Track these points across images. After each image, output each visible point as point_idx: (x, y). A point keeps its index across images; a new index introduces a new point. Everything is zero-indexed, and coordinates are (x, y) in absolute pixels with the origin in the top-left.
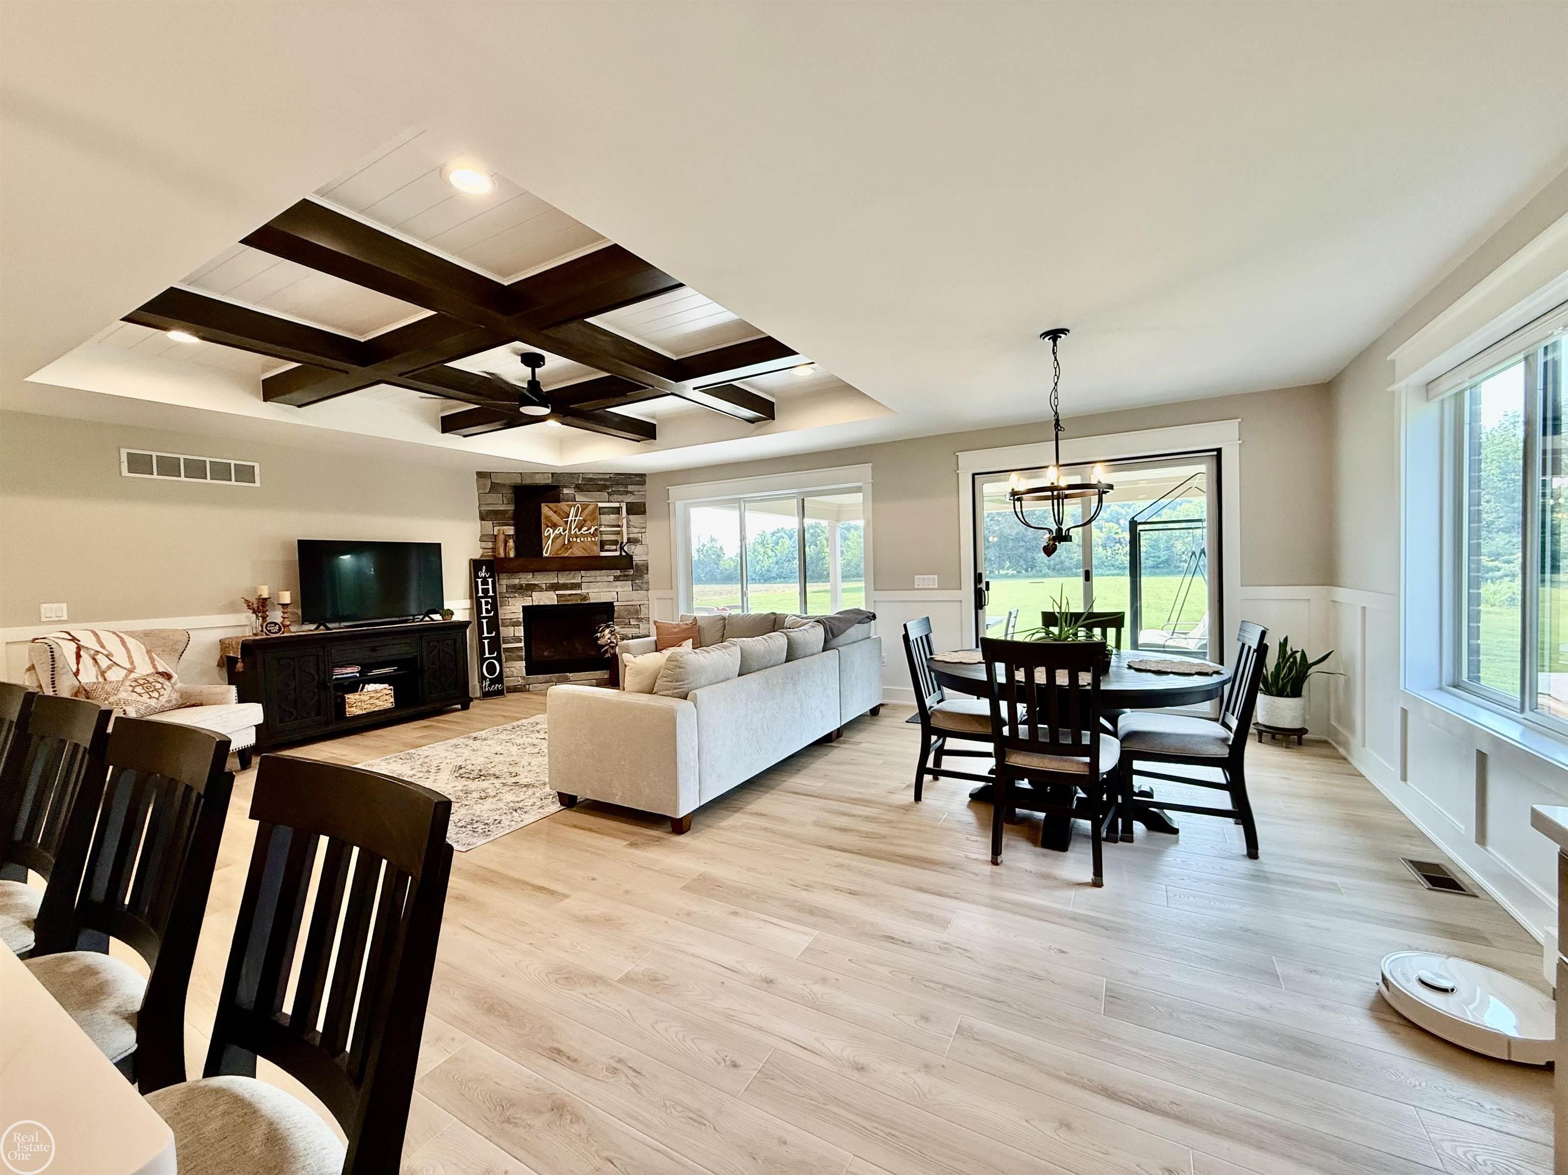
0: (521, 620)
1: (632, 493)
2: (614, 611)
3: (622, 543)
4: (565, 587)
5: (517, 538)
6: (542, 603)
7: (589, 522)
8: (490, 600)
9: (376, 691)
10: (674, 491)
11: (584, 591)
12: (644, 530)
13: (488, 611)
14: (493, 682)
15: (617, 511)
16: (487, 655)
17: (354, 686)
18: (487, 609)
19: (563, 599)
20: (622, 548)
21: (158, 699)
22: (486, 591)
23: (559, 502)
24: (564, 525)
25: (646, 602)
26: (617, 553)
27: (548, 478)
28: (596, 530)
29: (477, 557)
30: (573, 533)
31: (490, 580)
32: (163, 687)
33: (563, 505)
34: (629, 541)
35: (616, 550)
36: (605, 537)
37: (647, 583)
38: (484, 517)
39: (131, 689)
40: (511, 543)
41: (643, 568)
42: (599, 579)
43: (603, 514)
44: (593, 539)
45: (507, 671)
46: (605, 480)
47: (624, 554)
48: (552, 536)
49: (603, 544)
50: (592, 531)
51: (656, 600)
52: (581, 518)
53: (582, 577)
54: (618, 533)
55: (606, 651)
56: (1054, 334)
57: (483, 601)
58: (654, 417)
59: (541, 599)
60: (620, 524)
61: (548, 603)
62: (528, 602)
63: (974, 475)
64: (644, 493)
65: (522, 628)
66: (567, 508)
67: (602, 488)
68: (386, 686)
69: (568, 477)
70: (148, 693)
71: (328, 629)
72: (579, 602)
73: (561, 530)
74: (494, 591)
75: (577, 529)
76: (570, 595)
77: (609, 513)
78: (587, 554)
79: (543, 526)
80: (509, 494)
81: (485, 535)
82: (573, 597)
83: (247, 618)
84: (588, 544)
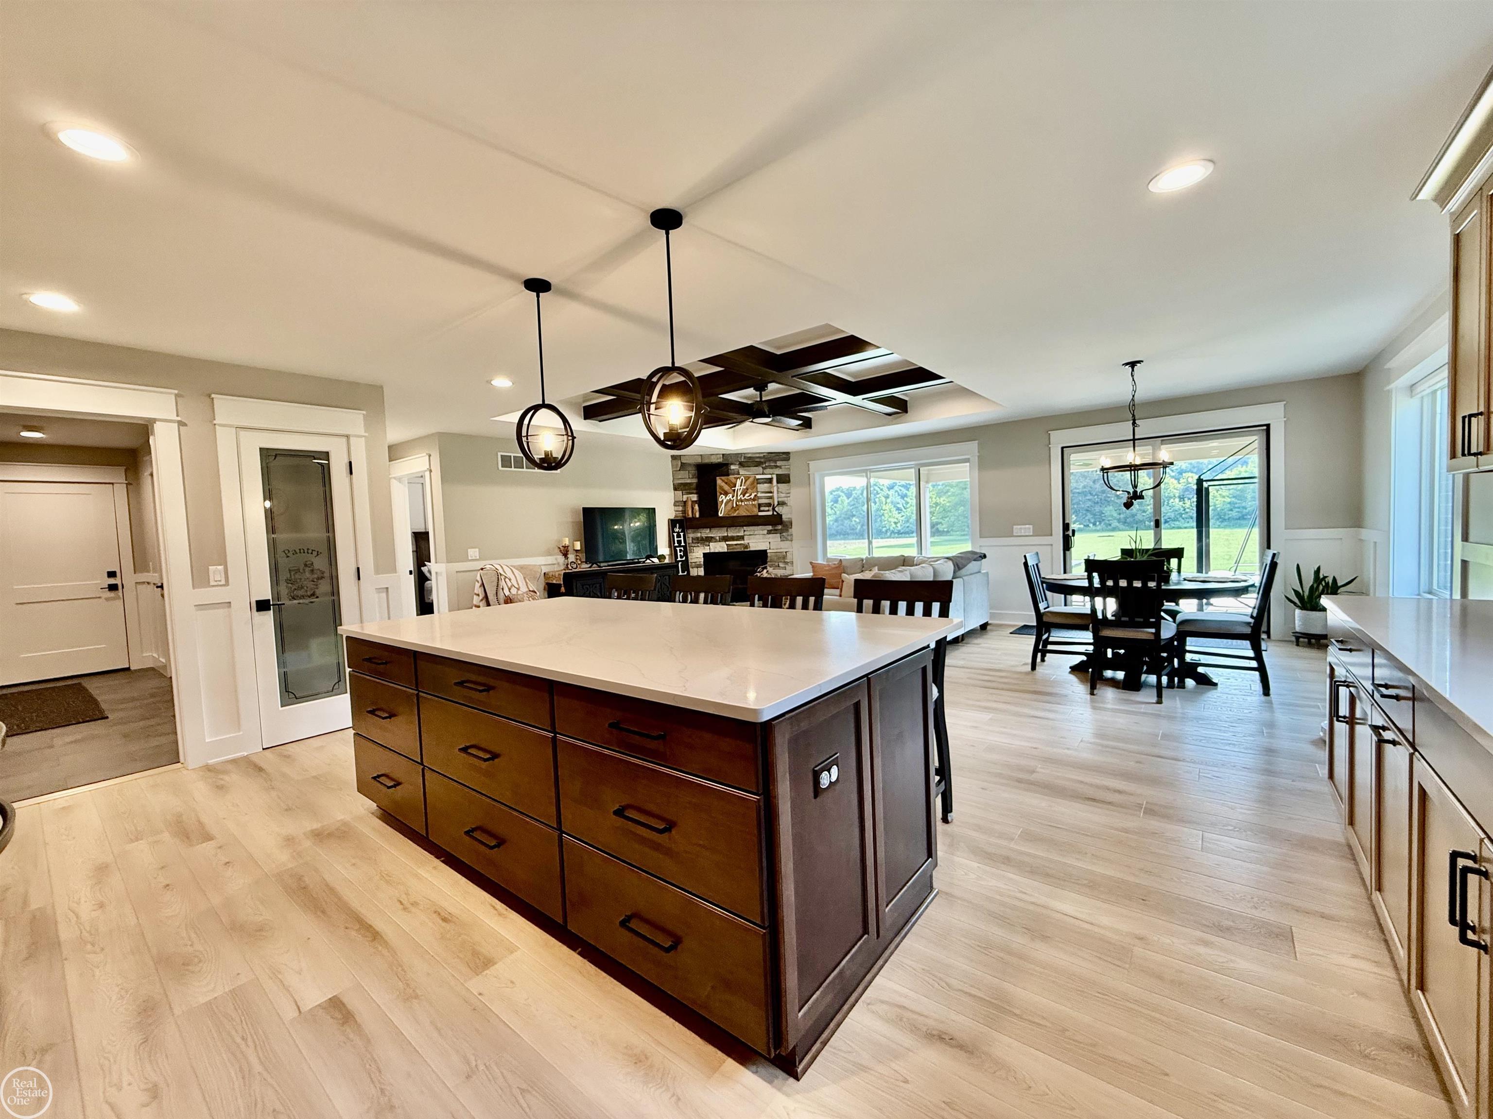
0: (702, 563)
1: (780, 467)
2: (767, 556)
3: (774, 505)
4: (733, 538)
5: (700, 502)
6: (717, 551)
7: (750, 491)
8: (682, 548)
10: (813, 465)
11: (745, 542)
12: (789, 495)
13: (681, 557)
15: (770, 481)
18: (680, 555)
19: (731, 547)
20: (774, 509)
22: (679, 542)
23: (728, 475)
24: (732, 492)
25: (791, 550)
26: (770, 513)
27: (720, 458)
28: (755, 495)
29: (672, 517)
30: (739, 498)
31: (682, 534)
33: (731, 477)
34: (778, 504)
35: (768, 511)
36: (762, 501)
37: (792, 535)
38: (676, 489)
40: (697, 507)
41: (788, 524)
42: (756, 533)
43: (760, 483)
44: (753, 503)
46: (760, 457)
47: (775, 513)
48: (724, 501)
49: (760, 505)
50: (752, 497)
51: (798, 549)
52: (745, 487)
53: (745, 531)
54: (771, 498)
56: (1133, 364)
57: (678, 549)
59: (716, 548)
60: (772, 491)
61: (721, 550)
62: (707, 550)
63: (1063, 448)
64: (789, 467)
65: (703, 569)
66: (734, 480)
67: (758, 464)
69: (734, 456)
71: (599, 567)
72: (743, 550)
73: (731, 497)
74: (685, 542)
75: (742, 496)
76: (736, 545)
77: (764, 483)
78: (749, 514)
79: (718, 494)
80: (693, 471)
81: (677, 502)
82: (738, 546)
83: (561, 559)
84: (750, 506)
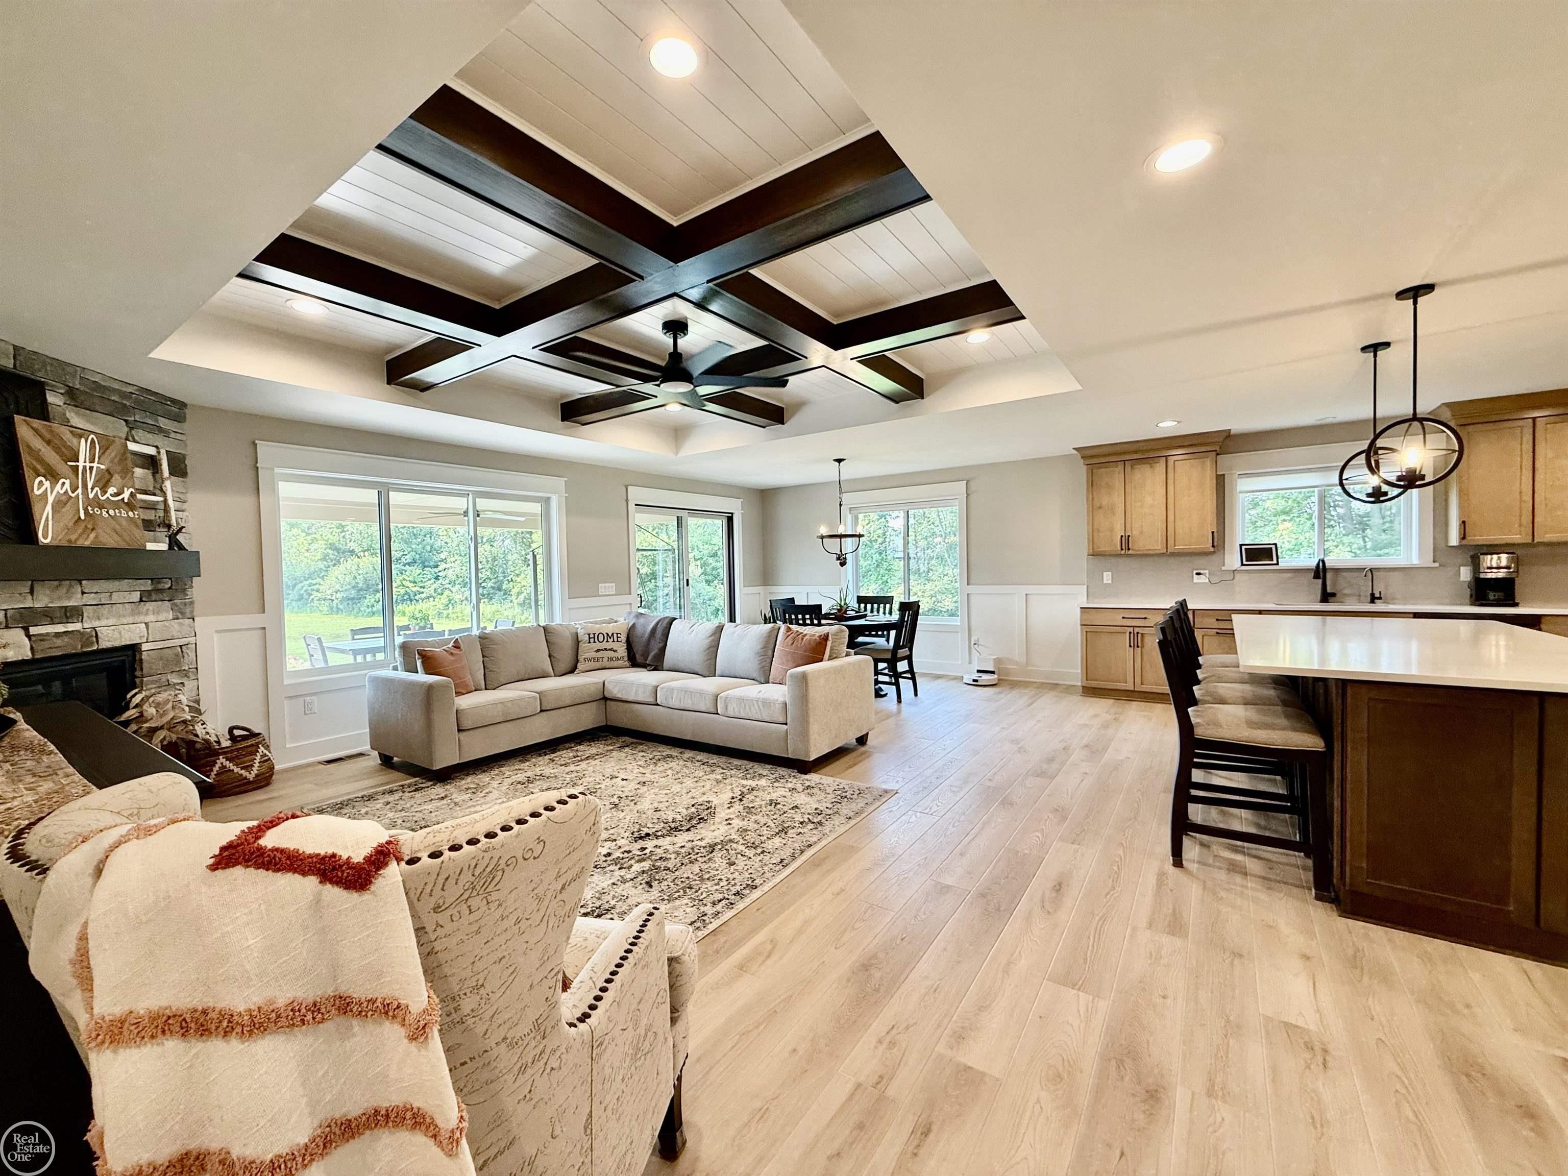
1: (168, 433)
2: (140, 661)
3: (172, 527)
4: (48, 616)
7: (117, 478)
10: (262, 449)
11: (86, 625)
15: (152, 463)
19: (44, 644)
20: (173, 538)
23: (50, 420)
24: (71, 475)
25: (192, 640)
26: (163, 547)
28: (132, 495)
30: (90, 496)
33: (63, 431)
37: (192, 603)
42: (116, 597)
44: (131, 514)
46: (128, 396)
47: (176, 548)
48: (50, 499)
49: (144, 524)
50: (124, 496)
51: (216, 637)
52: (103, 467)
53: (83, 593)
54: (161, 508)
56: (839, 461)
60: (159, 489)
64: (185, 438)
66: (70, 439)
67: (118, 410)
69: (49, 365)
72: (78, 649)
73: (66, 487)
75: (97, 489)
76: (58, 635)
77: (142, 465)
78: (120, 545)
79: (27, 470)
82: (68, 639)
84: (124, 523)
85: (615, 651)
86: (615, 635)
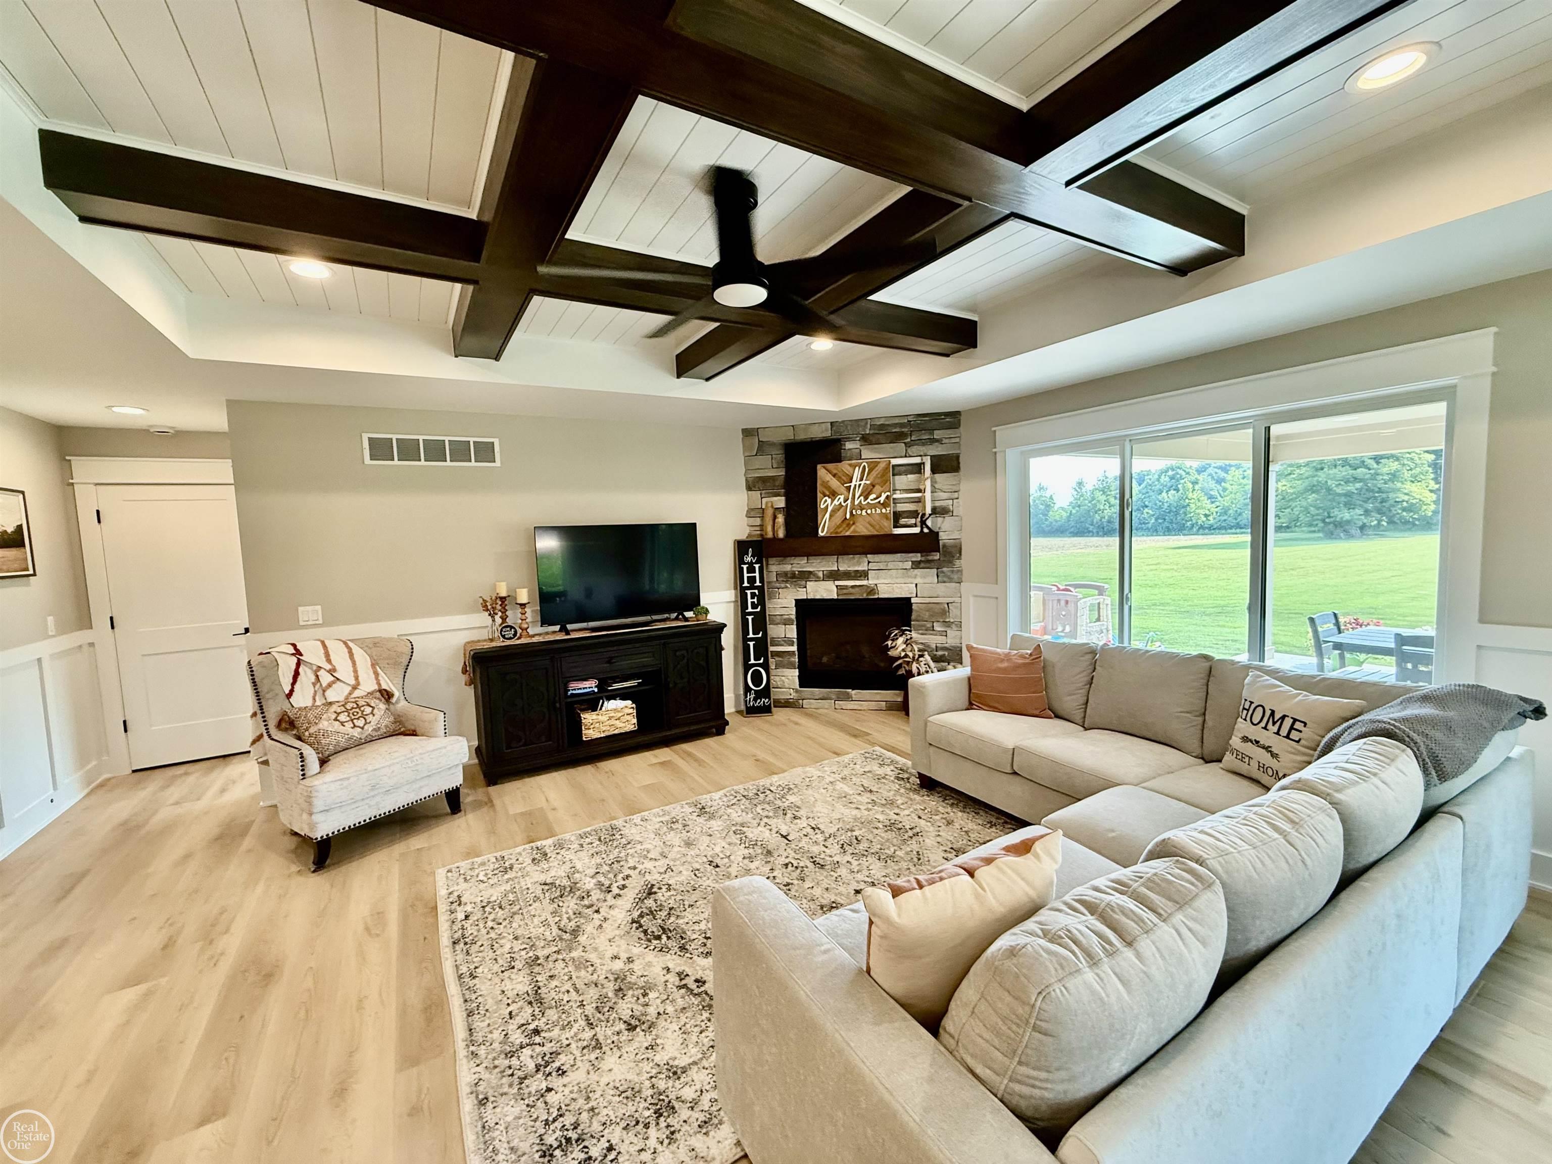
0: (793, 617)
1: (939, 441)
2: (909, 610)
3: (924, 515)
4: (847, 575)
5: (788, 511)
6: (818, 597)
7: (878, 488)
8: (756, 591)
9: (615, 710)
10: (1003, 433)
11: (871, 582)
12: (956, 495)
13: (754, 606)
14: (759, 695)
15: (918, 469)
16: (752, 661)
17: (592, 703)
18: (753, 603)
19: (845, 591)
20: (923, 523)
21: (362, 728)
22: (752, 580)
23: (840, 461)
24: (845, 492)
25: (957, 600)
26: (916, 530)
27: (827, 430)
28: (887, 497)
29: (743, 537)
30: (856, 502)
31: (757, 566)
32: (372, 713)
33: (845, 466)
34: (935, 511)
35: (915, 525)
36: (901, 507)
37: (960, 572)
38: (751, 486)
39: (334, 716)
40: (781, 519)
41: (953, 550)
42: (891, 566)
43: (898, 474)
44: (884, 511)
45: (775, 680)
46: (902, 425)
47: (926, 530)
48: (830, 509)
49: (897, 516)
50: (882, 499)
51: (972, 599)
52: (868, 482)
53: (869, 562)
54: (919, 501)
55: (900, 666)
57: (749, 592)
58: (973, 310)
59: (817, 591)
60: (922, 487)
61: (826, 596)
62: (801, 595)
64: (957, 440)
65: (794, 627)
66: (850, 469)
67: (897, 437)
68: (629, 702)
69: (852, 425)
70: (352, 720)
72: (865, 596)
73: (842, 500)
74: (762, 581)
75: (862, 498)
76: (853, 587)
77: (906, 473)
78: (876, 533)
79: (819, 495)
80: (779, 455)
81: (753, 509)
82: (857, 589)
83: (484, 619)
84: (877, 517)
85: (1274, 756)
86: (1288, 723)
